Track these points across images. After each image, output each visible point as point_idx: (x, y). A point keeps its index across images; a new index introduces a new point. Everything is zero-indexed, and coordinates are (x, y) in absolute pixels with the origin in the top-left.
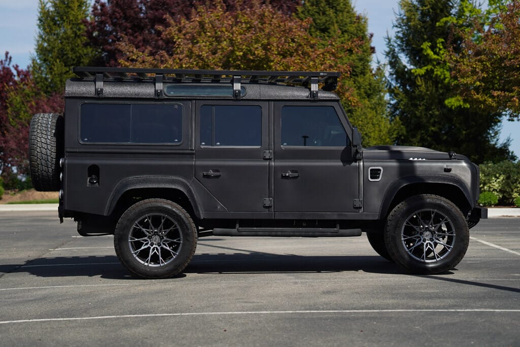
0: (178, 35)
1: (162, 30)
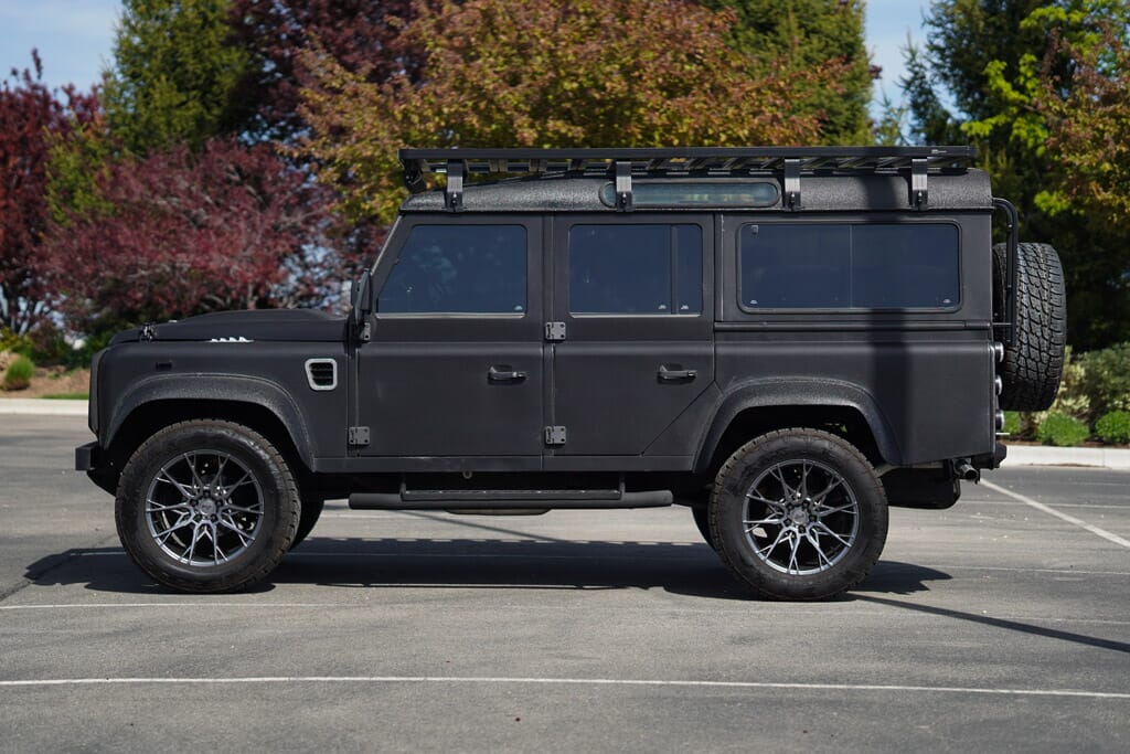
0: (434, 38)
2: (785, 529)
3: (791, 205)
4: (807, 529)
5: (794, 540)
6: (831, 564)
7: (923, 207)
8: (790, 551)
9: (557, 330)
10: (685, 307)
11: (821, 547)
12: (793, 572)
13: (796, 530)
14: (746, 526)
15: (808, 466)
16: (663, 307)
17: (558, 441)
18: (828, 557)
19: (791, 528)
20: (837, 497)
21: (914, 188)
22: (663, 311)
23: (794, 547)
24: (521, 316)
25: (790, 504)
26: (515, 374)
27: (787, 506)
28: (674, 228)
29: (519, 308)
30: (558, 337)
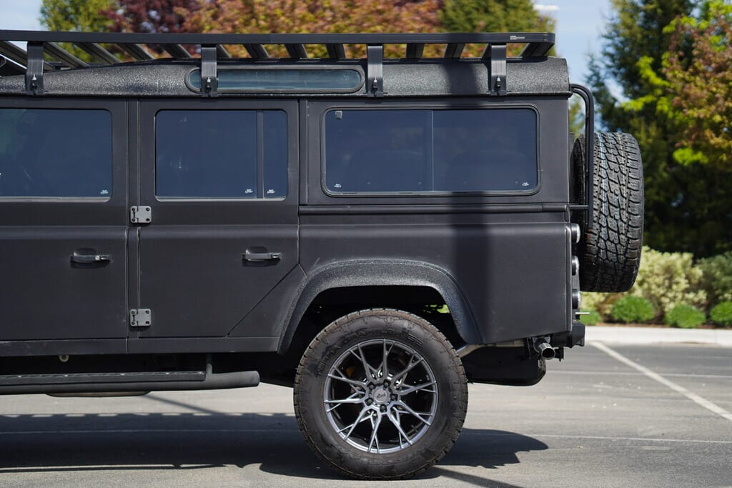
1: (185, 14)
2: (366, 408)
3: (374, 90)
4: (388, 408)
5: (375, 418)
6: (411, 442)
7: (502, 92)
8: (371, 430)
9: (143, 214)
10: (271, 191)
11: (402, 425)
12: (373, 451)
13: (377, 409)
14: (328, 405)
15: (388, 346)
16: (249, 191)
17: (142, 323)
18: (409, 436)
19: (373, 407)
20: (417, 376)
21: (493, 74)
22: (249, 195)
23: (375, 426)
24: (106, 200)
25: (371, 383)
26: (97, 258)
27: (368, 386)
28: (260, 114)
29: (105, 192)
30: (142, 220)
